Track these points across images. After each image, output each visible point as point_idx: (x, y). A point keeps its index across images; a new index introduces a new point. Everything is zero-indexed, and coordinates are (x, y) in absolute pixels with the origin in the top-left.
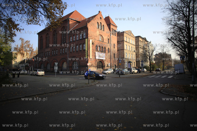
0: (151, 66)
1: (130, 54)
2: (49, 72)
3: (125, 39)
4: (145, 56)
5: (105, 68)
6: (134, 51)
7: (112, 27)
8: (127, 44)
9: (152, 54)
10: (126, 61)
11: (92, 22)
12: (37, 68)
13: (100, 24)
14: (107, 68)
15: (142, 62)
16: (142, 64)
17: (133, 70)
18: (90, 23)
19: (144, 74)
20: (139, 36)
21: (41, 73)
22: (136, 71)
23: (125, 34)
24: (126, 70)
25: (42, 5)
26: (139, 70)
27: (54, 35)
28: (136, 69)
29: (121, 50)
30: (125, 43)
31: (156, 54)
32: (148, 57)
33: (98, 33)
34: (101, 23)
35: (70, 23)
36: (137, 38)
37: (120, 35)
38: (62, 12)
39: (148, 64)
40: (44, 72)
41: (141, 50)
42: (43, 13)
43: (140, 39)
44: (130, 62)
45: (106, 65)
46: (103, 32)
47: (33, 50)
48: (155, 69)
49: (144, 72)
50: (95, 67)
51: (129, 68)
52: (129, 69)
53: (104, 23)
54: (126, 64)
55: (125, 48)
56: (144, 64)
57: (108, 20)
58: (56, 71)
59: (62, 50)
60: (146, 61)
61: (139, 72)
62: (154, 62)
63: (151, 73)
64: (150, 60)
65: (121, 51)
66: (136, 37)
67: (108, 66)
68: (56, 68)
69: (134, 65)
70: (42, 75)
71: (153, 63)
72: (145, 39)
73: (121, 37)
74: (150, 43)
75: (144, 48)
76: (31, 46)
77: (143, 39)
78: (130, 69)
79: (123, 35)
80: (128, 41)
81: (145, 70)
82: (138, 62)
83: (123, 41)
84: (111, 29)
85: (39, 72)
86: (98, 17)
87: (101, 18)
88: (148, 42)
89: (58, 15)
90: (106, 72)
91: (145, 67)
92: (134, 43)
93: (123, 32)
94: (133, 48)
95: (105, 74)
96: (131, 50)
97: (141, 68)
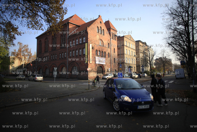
0: (152, 71)
1: (130, 59)
2: (48, 77)
3: (125, 44)
4: (145, 61)
5: (106, 73)
6: (135, 56)
7: (112, 31)
8: (127, 48)
9: (152, 59)
10: (126, 66)
11: (92, 26)
13: (100, 28)
14: (107, 73)
15: (143, 66)
16: (143, 69)
17: (133, 75)
18: (90, 27)
19: (145, 79)
20: (139, 41)
21: (40, 78)
22: (137, 76)
23: (125, 38)
24: (127, 75)
26: (139, 75)
27: (53, 39)
28: (137, 74)
30: (125, 48)
31: (157, 59)
32: (149, 62)
33: (98, 37)
35: (70, 27)
36: (138, 42)
37: (121, 39)
38: (62, 17)
39: (148, 69)
40: (42, 78)
41: (141, 55)
43: (140, 44)
44: (130, 67)
45: (106, 70)
46: (103, 36)
47: (31, 54)
49: (144, 77)
50: (95, 72)
52: (129, 74)
53: (104, 27)
54: (126, 68)
55: (125, 53)
56: (144, 69)
57: (108, 24)
58: (55, 76)
59: (62, 55)
60: (146, 66)
61: (140, 77)
62: (155, 67)
64: (150, 64)
65: (121, 56)
66: (136, 41)
67: (108, 71)
68: (55, 73)
69: (134, 70)
70: (41, 81)
71: (153, 68)
72: (145, 43)
73: (121, 41)
74: (150, 47)
75: (144, 53)
76: (29, 51)
77: (143, 43)
79: (123, 40)
80: (128, 45)
81: (146, 75)
82: (138, 66)
83: (123, 45)
84: (111, 34)
85: (38, 78)
86: (98, 21)
87: (101, 22)
88: (147, 46)
89: (58, 20)
90: (107, 77)
91: (146, 72)
92: (134, 47)
93: (124, 36)
94: (133, 53)
95: (106, 79)
96: (131, 55)
97: (141, 73)
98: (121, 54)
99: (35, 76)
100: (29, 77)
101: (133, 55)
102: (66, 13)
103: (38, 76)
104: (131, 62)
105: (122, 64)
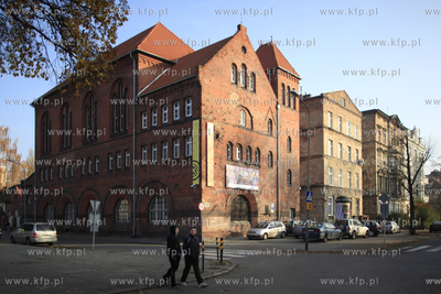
0: (416, 212)
1: (343, 172)
3: (327, 121)
4: (395, 179)
5: (259, 220)
6: (359, 163)
7: (281, 79)
8: (334, 137)
9: (418, 172)
10: (329, 195)
11: (216, 61)
12: (31, 217)
13: (240, 69)
14: (265, 219)
15: (384, 198)
16: (384, 208)
17: (352, 227)
18: (210, 65)
19: (389, 241)
20: (375, 112)
21: (46, 235)
22: (363, 230)
23: (326, 105)
24: (330, 227)
25: (47, 8)
26: (372, 227)
27: (87, 108)
28: (364, 224)
29: (315, 157)
30: (327, 135)
31: (434, 173)
32: (406, 182)
33: (234, 97)
34: (244, 65)
35: (142, 66)
36: (369, 116)
37: (311, 106)
38: (112, 33)
39: (404, 205)
40: (53, 233)
41: (381, 160)
42: (49, 35)
43: (379, 121)
44: (341, 200)
45: (262, 210)
46: (253, 97)
47: (19, 157)
48: (428, 224)
49: (389, 232)
50: (225, 215)
51: (340, 218)
52: (337, 224)
53: (255, 66)
54: (330, 204)
55: (327, 151)
56: (391, 207)
57: (267, 54)
58: (96, 230)
59: (116, 158)
60: (397, 195)
61: (373, 231)
62: (426, 199)
63: (412, 238)
64: (410, 191)
65: (313, 162)
66: (364, 113)
67: (267, 213)
69: (355, 208)
70: (50, 244)
71: (421, 202)
72: (395, 121)
73: (314, 113)
74: (413, 132)
75: (391, 152)
76: (11, 146)
77: (388, 119)
78: (342, 224)
79: (320, 108)
80: (336, 127)
81: (394, 226)
82: (369, 199)
83: (320, 127)
84: (280, 88)
85: (39, 233)
86: (236, 44)
87: (244, 49)
88: (403, 129)
89: (100, 44)
90: (262, 232)
91: (395, 216)
92: (357, 133)
93: (321, 97)
94: (353, 152)
95: (259, 238)
96: (346, 158)
97: (379, 219)
98: (312, 157)
99: (31, 228)
100: (12, 230)
101: (354, 159)
102: (125, 19)
103: (39, 228)
104: (345, 185)
105: (314, 191)
